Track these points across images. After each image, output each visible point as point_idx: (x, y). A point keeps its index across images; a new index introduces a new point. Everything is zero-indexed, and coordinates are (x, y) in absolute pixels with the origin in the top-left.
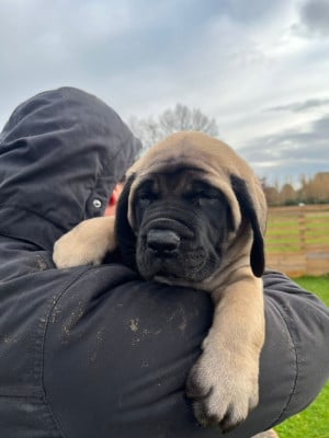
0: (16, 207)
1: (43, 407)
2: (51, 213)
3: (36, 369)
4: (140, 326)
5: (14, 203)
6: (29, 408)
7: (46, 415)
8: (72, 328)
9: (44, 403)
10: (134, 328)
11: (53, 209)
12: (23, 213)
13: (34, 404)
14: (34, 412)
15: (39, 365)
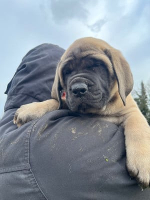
0: (23, 94)
1: (30, 175)
2: (38, 96)
3: (26, 154)
4: (77, 131)
5: (21, 92)
6: (23, 176)
7: (32, 179)
8: (42, 133)
9: (31, 173)
10: (73, 132)
11: (38, 94)
12: (26, 96)
13: (25, 174)
14: (26, 178)
15: (27, 152)
